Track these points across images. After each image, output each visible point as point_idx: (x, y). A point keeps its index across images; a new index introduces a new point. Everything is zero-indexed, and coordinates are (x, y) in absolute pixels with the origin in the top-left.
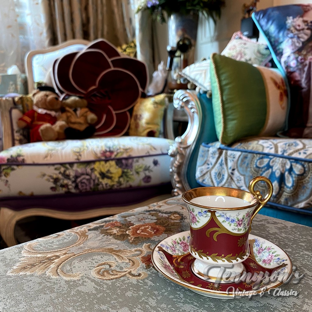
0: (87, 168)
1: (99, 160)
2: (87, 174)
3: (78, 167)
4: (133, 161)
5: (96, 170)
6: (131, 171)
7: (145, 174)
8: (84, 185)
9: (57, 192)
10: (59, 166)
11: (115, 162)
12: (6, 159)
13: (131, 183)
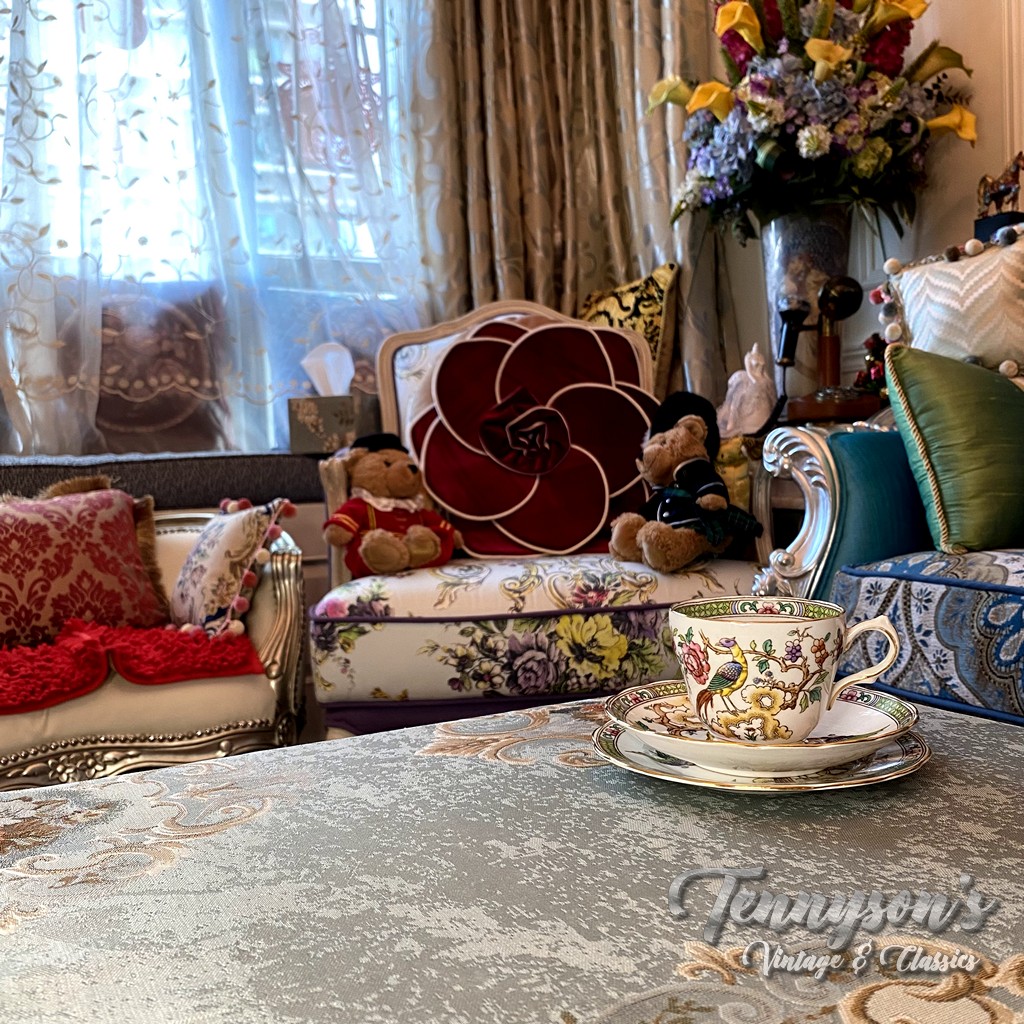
0: (539, 630)
3: (516, 628)
4: (657, 615)
5: (562, 638)
6: (654, 643)
8: (532, 674)
9: (464, 693)
10: (471, 625)
11: (611, 618)
12: (347, 606)
13: (654, 676)
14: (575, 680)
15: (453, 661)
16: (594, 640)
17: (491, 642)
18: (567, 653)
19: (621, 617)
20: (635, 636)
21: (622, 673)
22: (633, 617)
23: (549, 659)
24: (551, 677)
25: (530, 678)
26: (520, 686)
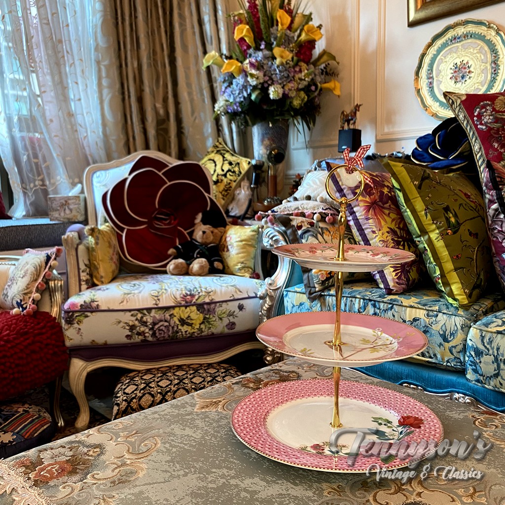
0: (165, 314)
1: (179, 306)
3: (156, 313)
4: (215, 306)
5: (175, 316)
6: (214, 316)
7: (229, 320)
8: (162, 332)
9: (132, 341)
10: (137, 312)
11: (197, 308)
12: (79, 305)
13: (213, 330)
14: (180, 333)
15: (128, 328)
16: (189, 317)
17: (145, 319)
18: (178, 322)
19: (200, 307)
20: (206, 315)
21: (200, 329)
22: (205, 306)
23: (170, 325)
24: (170, 332)
25: (161, 334)
26: (157, 337)
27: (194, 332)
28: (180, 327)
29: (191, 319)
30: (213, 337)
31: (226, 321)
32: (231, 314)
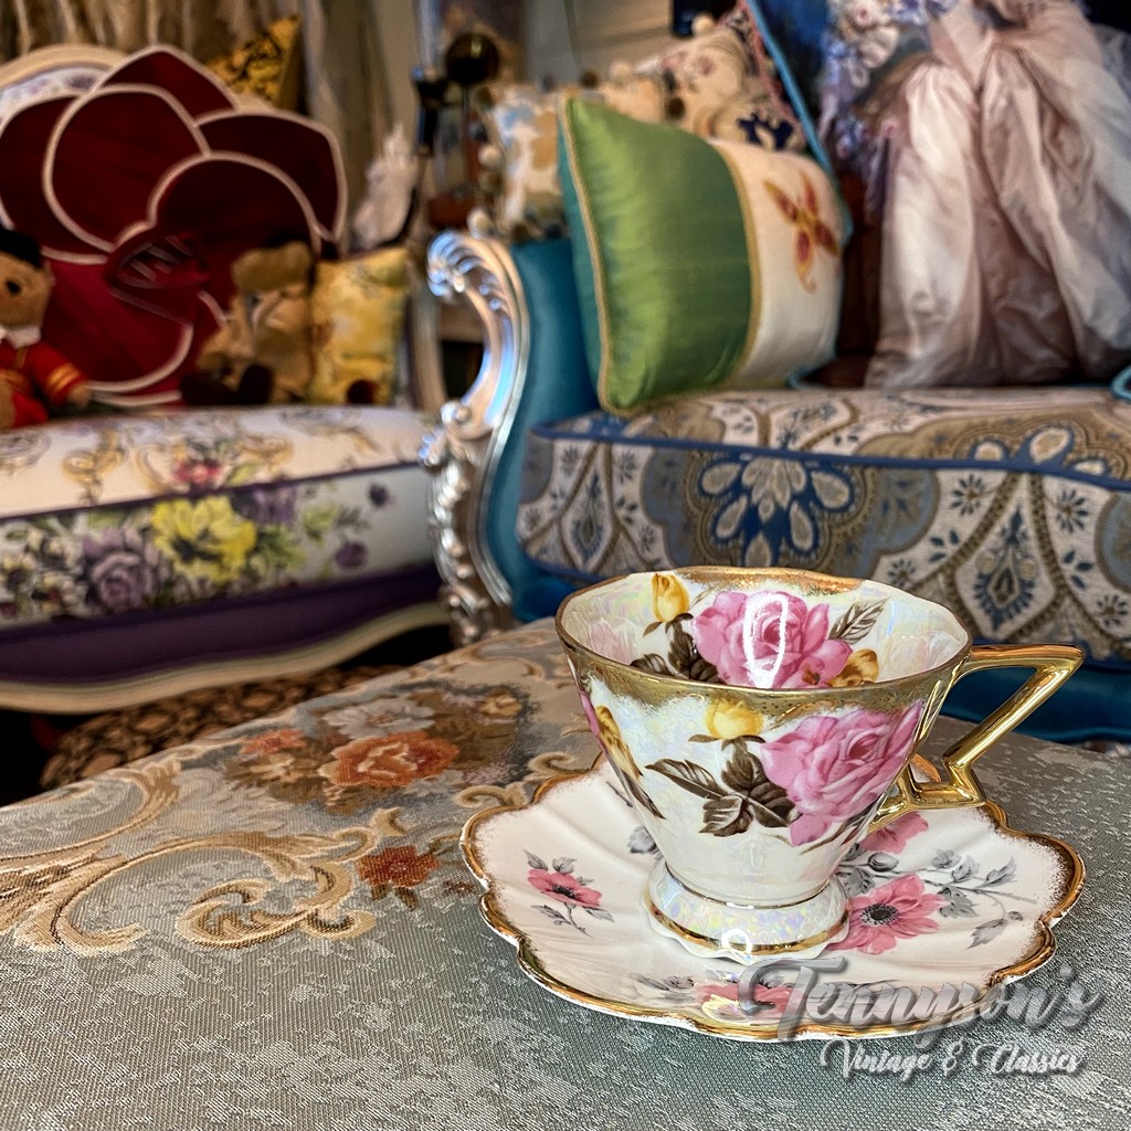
0: (125, 526)
1: (169, 496)
2: (128, 549)
3: (89, 524)
4: (294, 493)
5: (157, 533)
6: (290, 529)
7: (343, 536)
8: (121, 588)
9: (22, 620)
10: (22, 525)
11: (232, 500)
13: (294, 572)
14: (180, 590)
16: (205, 534)
17: (54, 546)
18: (169, 552)
19: (242, 497)
20: (265, 522)
21: (249, 572)
22: (261, 497)
23: (143, 561)
25: (117, 592)
26: (104, 604)
27: (228, 584)
28: (179, 567)
29: (216, 541)
30: (292, 593)
31: (332, 542)
32: (347, 519)
